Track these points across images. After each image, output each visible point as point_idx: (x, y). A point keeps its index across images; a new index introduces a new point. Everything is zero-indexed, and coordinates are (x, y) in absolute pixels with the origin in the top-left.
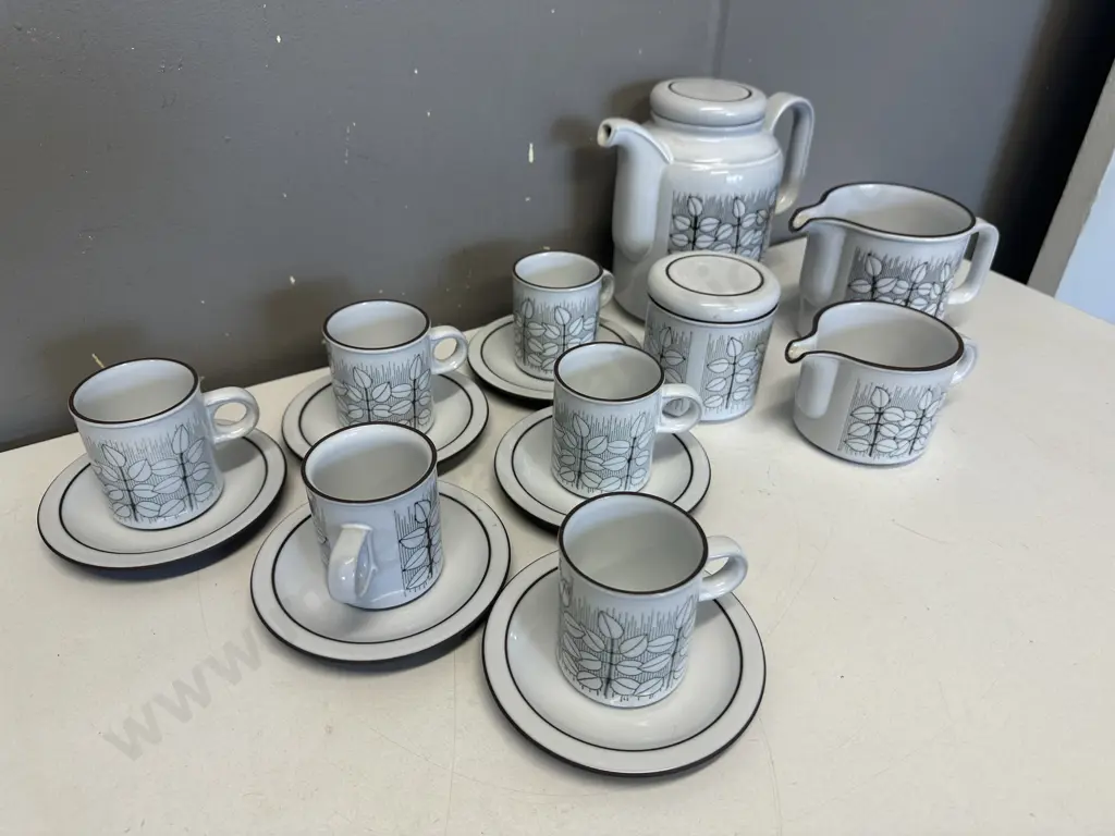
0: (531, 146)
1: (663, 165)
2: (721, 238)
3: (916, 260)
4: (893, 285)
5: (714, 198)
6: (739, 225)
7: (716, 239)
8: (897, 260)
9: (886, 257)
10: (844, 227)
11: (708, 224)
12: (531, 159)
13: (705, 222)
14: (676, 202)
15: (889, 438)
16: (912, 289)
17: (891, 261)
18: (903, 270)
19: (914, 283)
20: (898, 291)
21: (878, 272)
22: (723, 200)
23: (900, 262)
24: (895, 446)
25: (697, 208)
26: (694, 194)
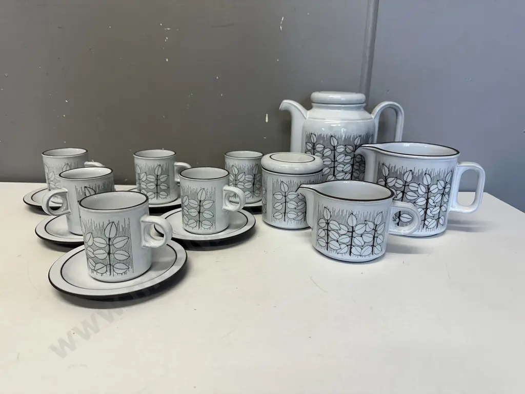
0: (267, 115)
1: (304, 120)
2: (325, 155)
3: (404, 168)
4: (395, 181)
5: (321, 135)
6: (335, 150)
7: (323, 155)
8: (395, 167)
9: (389, 166)
10: (375, 151)
11: (319, 147)
12: (267, 121)
13: (318, 146)
14: (307, 136)
15: (335, 240)
16: (405, 186)
17: (392, 168)
18: (398, 173)
19: (406, 182)
20: (397, 185)
21: (387, 175)
22: (325, 136)
23: (396, 168)
24: (339, 247)
25: (314, 139)
26: (313, 133)
